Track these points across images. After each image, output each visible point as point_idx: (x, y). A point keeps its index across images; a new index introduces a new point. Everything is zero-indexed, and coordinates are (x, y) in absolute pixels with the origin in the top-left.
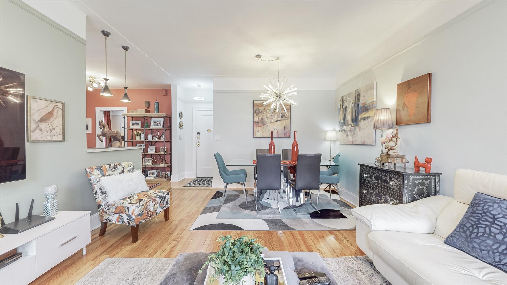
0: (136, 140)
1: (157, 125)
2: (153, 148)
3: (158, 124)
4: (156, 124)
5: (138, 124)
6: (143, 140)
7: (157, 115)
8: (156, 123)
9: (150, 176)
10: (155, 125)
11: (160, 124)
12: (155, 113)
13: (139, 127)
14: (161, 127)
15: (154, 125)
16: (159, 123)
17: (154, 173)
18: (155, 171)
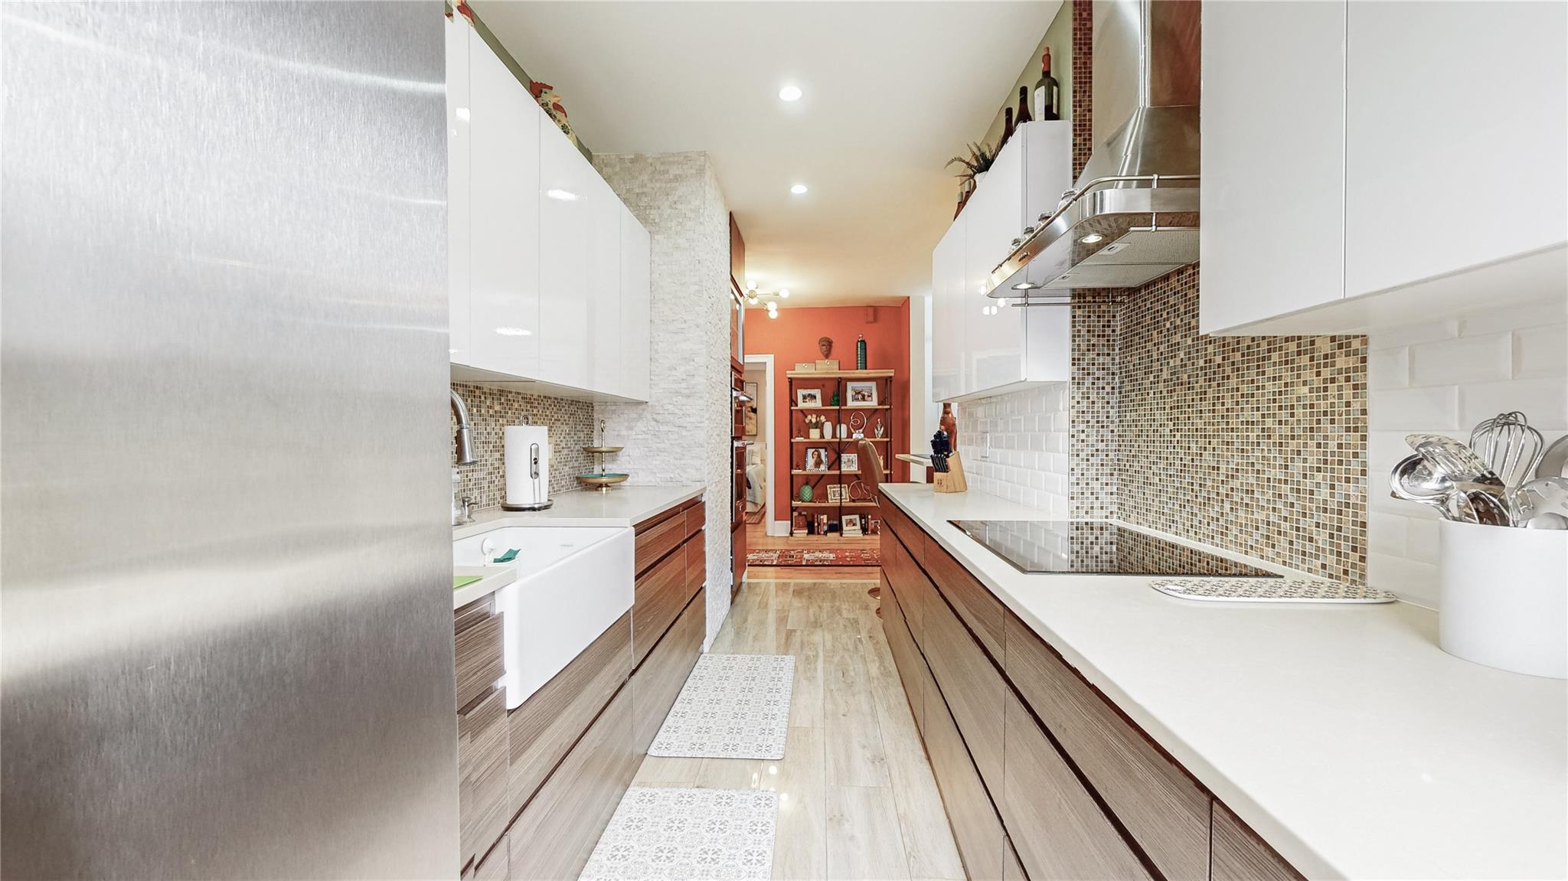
0: (809, 438)
1: (863, 399)
2: (851, 458)
3: (864, 396)
4: (860, 397)
5: (814, 397)
6: (828, 436)
7: (861, 373)
8: (859, 393)
9: (848, 528)
10: (857, 399)
11: (869, 396)
12: (857, 369)
13: (817, 404)
14: (873, 403)
15: (855, 399)
16: (866, 394)
17: (854, 522)
18: (857, 517)
